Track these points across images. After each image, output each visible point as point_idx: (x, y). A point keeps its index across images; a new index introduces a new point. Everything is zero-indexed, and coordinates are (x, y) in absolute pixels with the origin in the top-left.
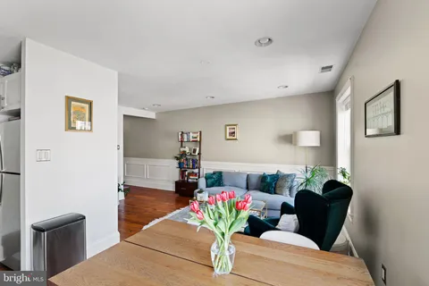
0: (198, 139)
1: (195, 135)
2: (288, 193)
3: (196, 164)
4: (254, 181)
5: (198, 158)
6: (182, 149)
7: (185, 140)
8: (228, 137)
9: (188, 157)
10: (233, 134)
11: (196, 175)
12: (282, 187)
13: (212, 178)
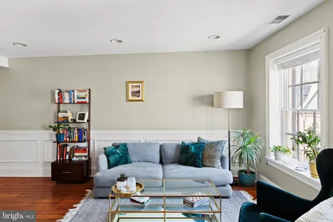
0: (87, 100)
1: (82, 94)
2: (220, 164)
3: (83, 135)
4: (171, 152)
5: (85, 126)
6: (61, 115)
7: (67, 100)
8: (130, 98)
9: (71, 125)
10: (137, 93)
11: (84, 150)
12: (212, 158)
13: (115, 153)
